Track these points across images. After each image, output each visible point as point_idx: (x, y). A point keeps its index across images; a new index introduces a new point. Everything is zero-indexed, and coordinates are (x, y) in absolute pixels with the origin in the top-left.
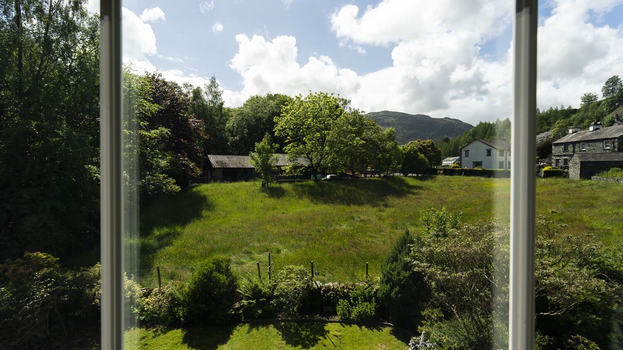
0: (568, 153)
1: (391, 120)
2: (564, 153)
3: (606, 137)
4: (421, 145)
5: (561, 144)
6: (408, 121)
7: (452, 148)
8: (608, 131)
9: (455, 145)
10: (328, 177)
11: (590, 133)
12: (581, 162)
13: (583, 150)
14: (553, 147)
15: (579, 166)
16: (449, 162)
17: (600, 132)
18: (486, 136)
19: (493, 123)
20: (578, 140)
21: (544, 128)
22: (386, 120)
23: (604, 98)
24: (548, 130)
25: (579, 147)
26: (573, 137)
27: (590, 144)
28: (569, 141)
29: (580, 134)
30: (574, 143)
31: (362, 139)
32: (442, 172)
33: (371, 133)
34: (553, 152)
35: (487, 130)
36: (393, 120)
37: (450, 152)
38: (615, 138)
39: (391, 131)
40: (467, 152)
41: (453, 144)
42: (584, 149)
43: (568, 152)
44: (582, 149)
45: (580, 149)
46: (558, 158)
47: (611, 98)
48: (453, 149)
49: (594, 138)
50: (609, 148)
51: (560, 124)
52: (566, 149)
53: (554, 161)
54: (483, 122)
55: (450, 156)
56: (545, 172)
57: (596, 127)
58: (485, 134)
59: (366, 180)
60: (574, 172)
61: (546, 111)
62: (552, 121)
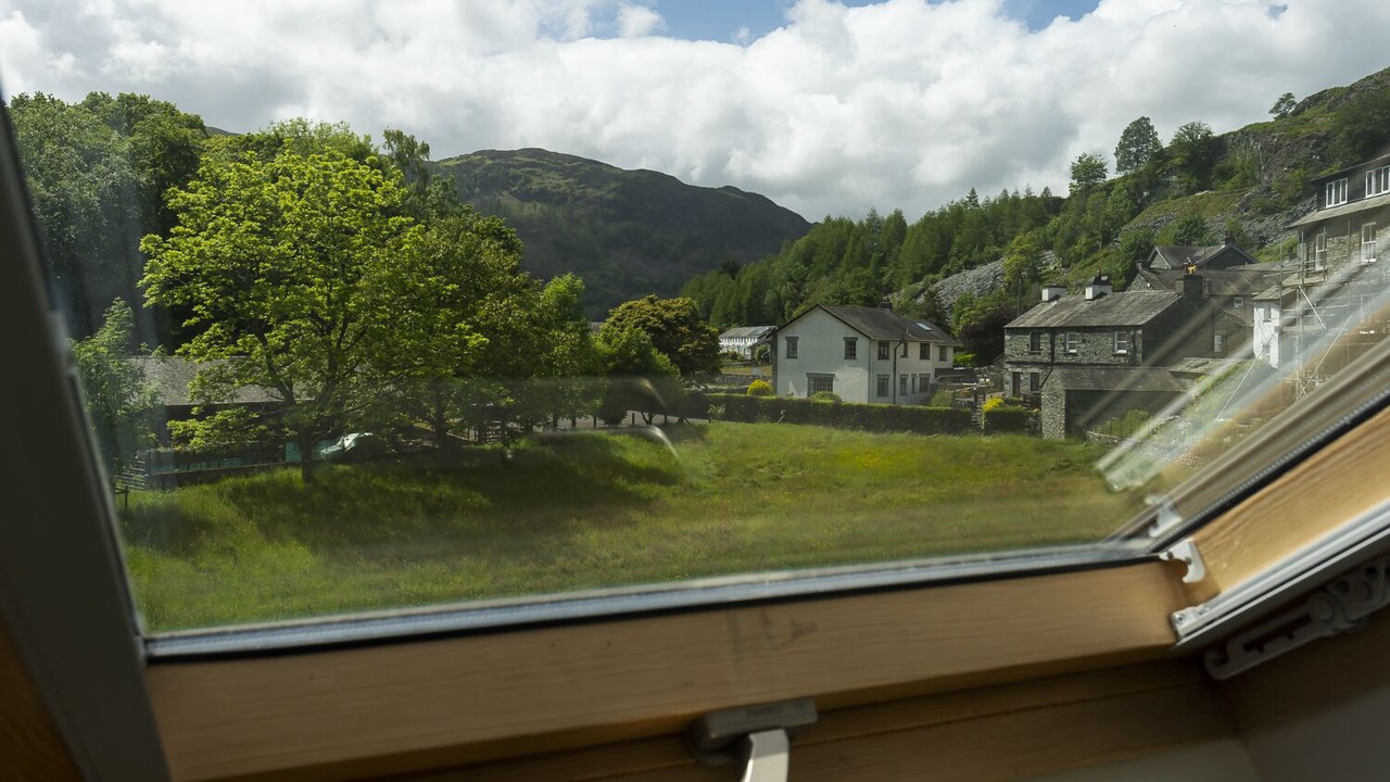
0: (1039, 357)
1: (553, 181)
2: (1030, 358)
3: (1118, 323)
4: (660, 317)
5: (1025, 331)
6: (611, 191)
7: (745, 297)
8: (1123, 304)
9: (754, 286)
10: (349, 441)
11: (1085, 306)
12: (1068, 392)
13: (1071, 351)
14: (1007, 337)
15: (1062, 401)
16: (737, 343)
17: (1106, 304)
18: (844, 263)
19: (861, 223)
20: (1061, 324)
21: (986, 250)
22: (536, 180)
23: (1120, 175)
24: (996, 257)
25: (1064, 344)
26: (1050, 314)
27: (1088, 337)
28: (1043, 325)
29: (1065, 305)
30: (1053, 331)
31: (477, 328)
32: (721, 410)
33: (507, 305)
34: (1007, 351)
35: (846, 243)
36: (562, 182)
37: (740, 308)
38: (1136, 327)
39: (572, 288)
40: (792, 342)
41: (749, 284)
42: (1075, 351)
43: (1039, 354)
44: (1071, 348)
45: (1065, 351)
46: (1018, 370)
47: (1134, 176)
48: (750, 300)
49: (1094, 323)
50: (1125, 352)
51: (1024, 246)
52: (1035, 346)
53: (1008, 378)
54: (835, 217)
55: (740, 322)
56: (989, 414)
57: (1100, 289)
58: (840, 257)
59: (484, 450)
60: (1052, 418)
61: (992, 200)
62: (1006, 231)
